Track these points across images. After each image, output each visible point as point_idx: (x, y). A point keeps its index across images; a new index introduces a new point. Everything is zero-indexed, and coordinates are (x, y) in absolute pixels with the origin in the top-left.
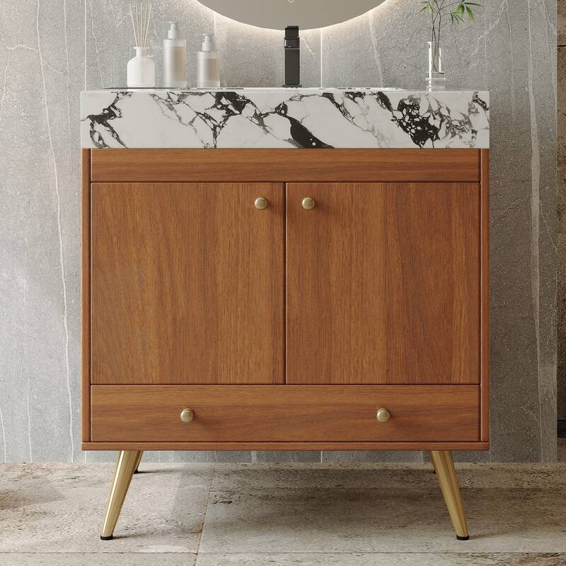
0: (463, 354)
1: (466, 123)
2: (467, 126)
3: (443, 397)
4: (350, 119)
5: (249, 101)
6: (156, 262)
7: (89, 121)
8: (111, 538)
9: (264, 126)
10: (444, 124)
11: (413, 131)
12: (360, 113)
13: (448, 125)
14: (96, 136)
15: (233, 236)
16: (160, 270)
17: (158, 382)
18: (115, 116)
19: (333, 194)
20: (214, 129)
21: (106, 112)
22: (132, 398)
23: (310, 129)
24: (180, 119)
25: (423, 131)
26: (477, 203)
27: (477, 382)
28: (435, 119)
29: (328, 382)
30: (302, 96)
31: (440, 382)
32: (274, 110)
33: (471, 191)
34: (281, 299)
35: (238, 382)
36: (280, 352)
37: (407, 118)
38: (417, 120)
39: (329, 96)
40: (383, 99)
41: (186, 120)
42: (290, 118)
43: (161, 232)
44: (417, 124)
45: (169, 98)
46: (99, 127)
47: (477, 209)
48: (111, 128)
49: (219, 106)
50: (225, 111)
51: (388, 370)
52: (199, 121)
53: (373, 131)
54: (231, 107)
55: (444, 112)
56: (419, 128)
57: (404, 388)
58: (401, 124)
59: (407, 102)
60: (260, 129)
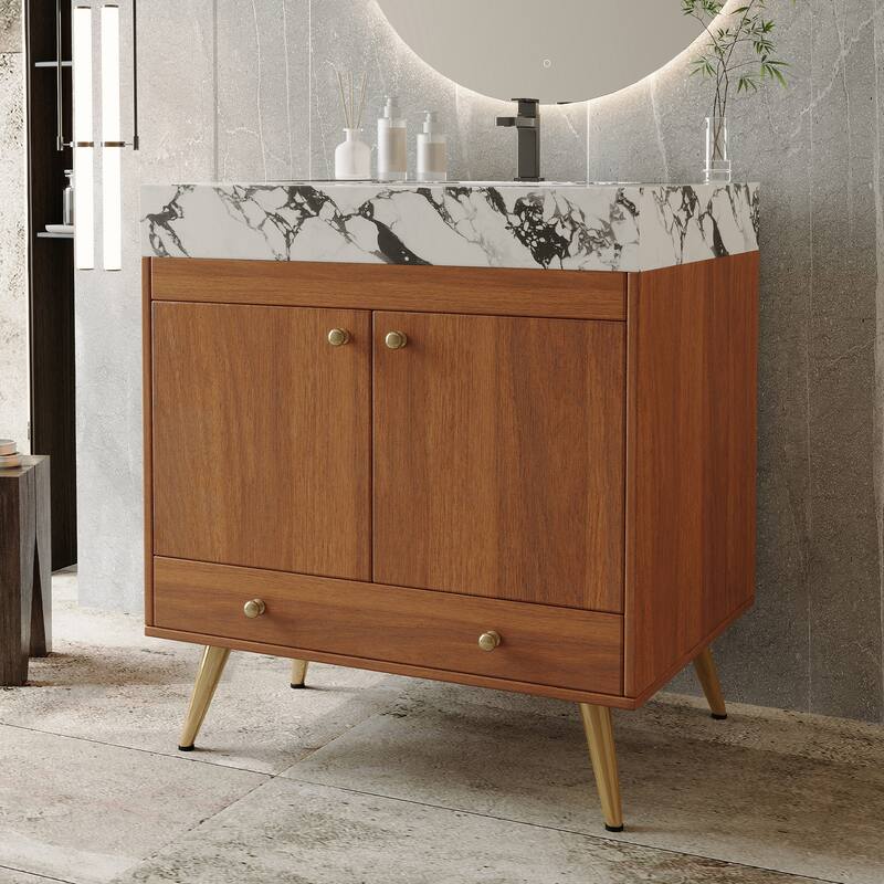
0: (600, 568)
1: (606, 234)
2: (608, 239)
3: (573, 626)
4: (452, 225)
5: (327, 198)
6: (223, 406)
7: (149, 222)
8: (191, 748)
9: (346, 233)
10: (576, 234)
11: (534, 244)
12: (466, 216)
13: (582, 236)
14: (156, 240)
15: (309, 378)
16: (226, 418)
17: (226, 561)
18: (176, 216)
19: (431, 331)
20: (287, 236)
21: (167, 210)
22: (198, 577)
23: (402, 238)
24: (248, 221)
25: (548, 244)
26: (621, 352)
27: (619, 610)
28: (563, 227)
29: (423, 586)
30: (392, 192)
31: (569, 604)
32: (358, 212)
33: (613, 334)
34: (367, 468)
35: (316, 572)
36: (365, 539)
37: (527, 225)
38: (539, 228)
39: (425, 193)
40: (495, 198)
41: (255, 222)
42: (376, 222)
43: (228, 368)
44: (539, 234)
45: (236, 193)
46: (159, 230)
47: (621, 361)
48: (173, 232)
49: (293, 205)
50: (299, 212)
51: (499, 580)
52: (269, 224)
53: (481, 242)
54: (306, 207)
55: (576, 217)
56: (542, 240)
57: (520, 606)
58: (518, 234)
59: (527, 203)
60: (341, 237)
